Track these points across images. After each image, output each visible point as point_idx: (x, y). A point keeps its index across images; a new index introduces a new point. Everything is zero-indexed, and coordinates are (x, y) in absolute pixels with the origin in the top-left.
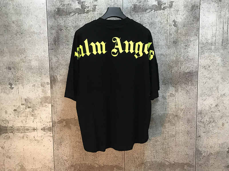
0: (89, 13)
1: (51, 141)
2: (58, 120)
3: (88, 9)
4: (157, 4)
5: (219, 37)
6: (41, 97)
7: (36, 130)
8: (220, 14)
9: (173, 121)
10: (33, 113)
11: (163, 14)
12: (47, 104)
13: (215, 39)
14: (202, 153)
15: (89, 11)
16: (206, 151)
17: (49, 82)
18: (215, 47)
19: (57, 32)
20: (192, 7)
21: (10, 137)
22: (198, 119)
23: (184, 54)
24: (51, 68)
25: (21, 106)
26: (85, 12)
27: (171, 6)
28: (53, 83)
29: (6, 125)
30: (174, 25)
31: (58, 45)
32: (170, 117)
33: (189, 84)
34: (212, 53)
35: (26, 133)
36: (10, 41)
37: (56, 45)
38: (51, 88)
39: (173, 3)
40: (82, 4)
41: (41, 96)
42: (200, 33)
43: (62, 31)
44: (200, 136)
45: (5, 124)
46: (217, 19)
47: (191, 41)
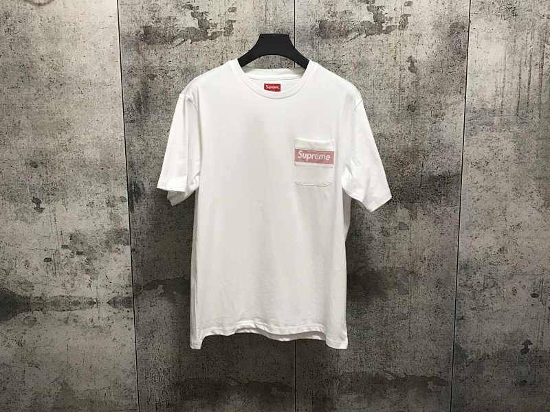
0: (217, 39)
1: (129, 330)
2: (146, 283)
3: (214, 31)
4: (372, 21)
5: (511, 97)
6: (106, 231)
7: (95, 305)
8: (513, 44)
9: (405, 284)
10: (88, 266)
11: (385, 43)
12: (120, 247)
13: (501, 101)
14: (466, 354)
15: (218, 34)
16: (476, 350)
17: (126, 196)
18: (501, 120)
19: (142, 82)
20: (451, 27)
21: (36, 321)
22: (460, 279)
23: (432, 135)
24: (130, 165)
25: (62, 251)
26: (209, 38)
27: (403, 26)
28: (134, 198)
29: (28, 294)
30: (409, 69)
31: (145, 112)
32: (399, 276)
33: (442, 202)
34: (494, 133)
35: (73, 312)
36: (35, 103)
37: (140, 112)
38: (131, 208)
39: (409, 18)
40: (200, 18)
41: (108, 228)
42: (470, 86)
43: (155, 79)
44: (462, 318)
45: (24, 290)
46: (507, 56)
47: (447, 104)
